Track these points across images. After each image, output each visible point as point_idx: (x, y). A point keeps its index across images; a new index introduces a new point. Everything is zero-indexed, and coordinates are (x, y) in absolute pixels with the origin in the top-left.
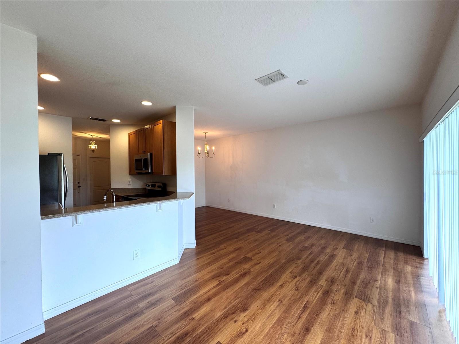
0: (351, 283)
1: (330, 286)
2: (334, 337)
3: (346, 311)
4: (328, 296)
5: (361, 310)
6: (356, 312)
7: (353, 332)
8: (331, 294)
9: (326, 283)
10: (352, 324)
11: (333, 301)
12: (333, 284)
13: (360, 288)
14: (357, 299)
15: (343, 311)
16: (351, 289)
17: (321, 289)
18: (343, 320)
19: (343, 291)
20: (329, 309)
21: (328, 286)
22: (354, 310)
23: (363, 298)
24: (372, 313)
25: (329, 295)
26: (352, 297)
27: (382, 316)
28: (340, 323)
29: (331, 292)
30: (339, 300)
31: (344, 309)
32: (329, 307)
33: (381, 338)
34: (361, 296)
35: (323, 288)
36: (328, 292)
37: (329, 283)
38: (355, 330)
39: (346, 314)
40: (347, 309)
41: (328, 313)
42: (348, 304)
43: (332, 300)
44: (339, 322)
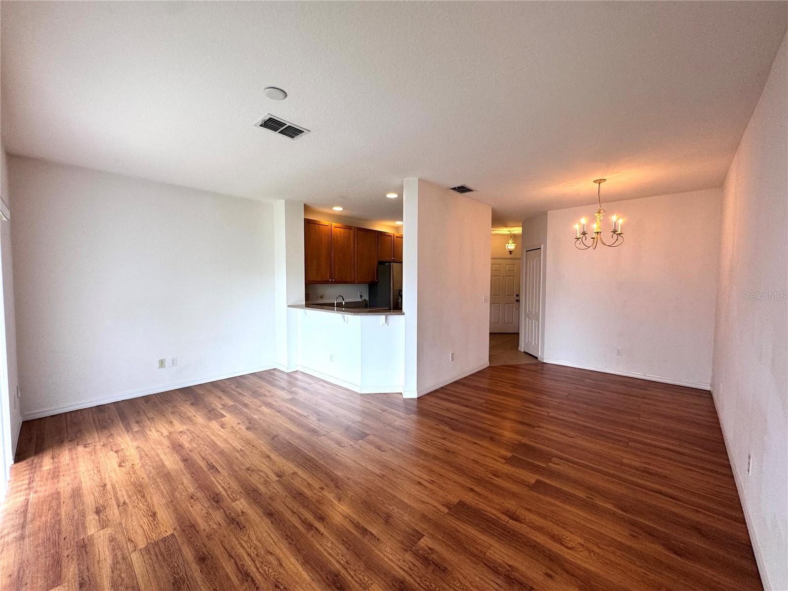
0: (207, 554)
1: (224, 511)
2: (157, 476)
3: (168, 505)
4: (209, 497)
5: (150, 524)
6: (154, 515)
7: (143, 494)
8: (209, 504)
9: (239, 510)
10: (149, 499)
11: (195, 498)
12: (228, 521)
13: (181, 560)
14: (168, 534)
15: (172, 501)
16: (192, 540)
17: (228, 496)
18: (162, 493)
19: (202, 524)
20: (189, 487)
21: (229, 508)
22: (159, 515)
23: (161, 545)
24: (132, 535)
25: (209, 500)
26: (179, 528)
27: (113, 545)
28: (163, 487)
29: (212, 505)
30: (190, 507)
31: (173, 503)
32: (191, 490)
33: (106, 516)
34: (166, 546)
35: (228, 499)
36: (217, 502)
37: (233, 514)
38: (142, 497)
39: (164, 501)
40: (169, 507)
41: (185, 484)
42: (175, 515)
43: (197, 498)
44: (165, 488)
